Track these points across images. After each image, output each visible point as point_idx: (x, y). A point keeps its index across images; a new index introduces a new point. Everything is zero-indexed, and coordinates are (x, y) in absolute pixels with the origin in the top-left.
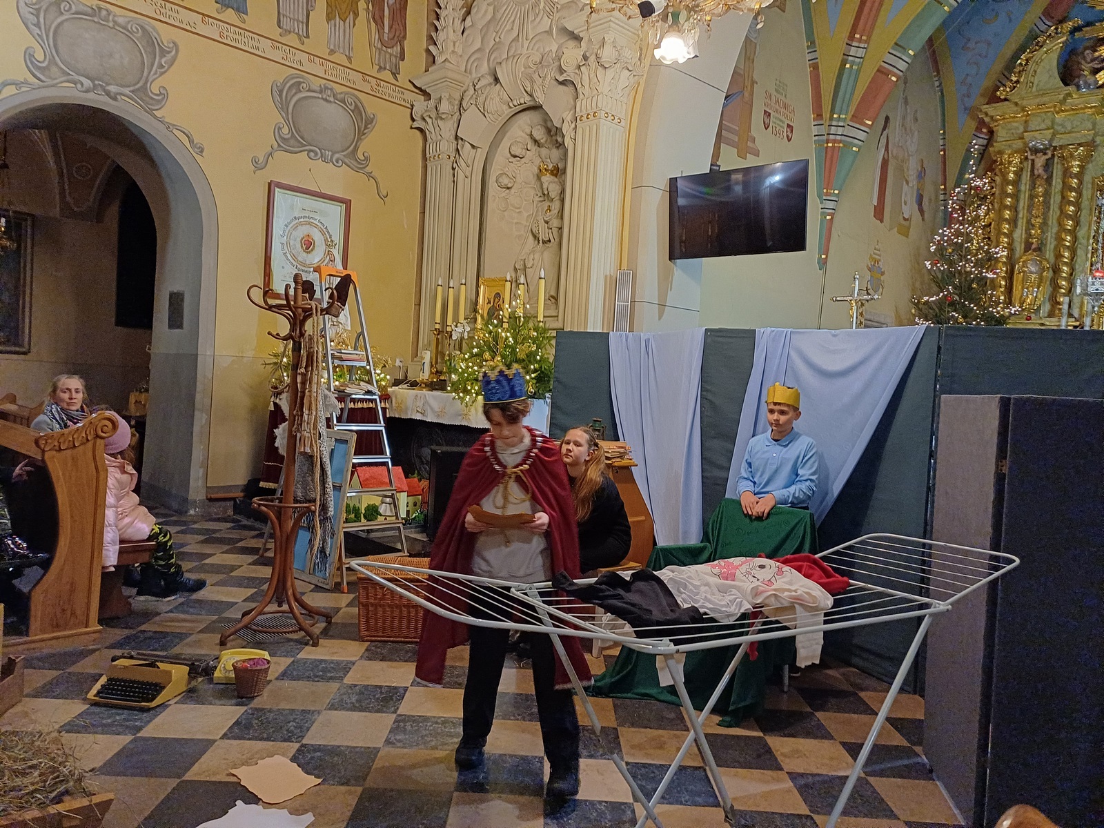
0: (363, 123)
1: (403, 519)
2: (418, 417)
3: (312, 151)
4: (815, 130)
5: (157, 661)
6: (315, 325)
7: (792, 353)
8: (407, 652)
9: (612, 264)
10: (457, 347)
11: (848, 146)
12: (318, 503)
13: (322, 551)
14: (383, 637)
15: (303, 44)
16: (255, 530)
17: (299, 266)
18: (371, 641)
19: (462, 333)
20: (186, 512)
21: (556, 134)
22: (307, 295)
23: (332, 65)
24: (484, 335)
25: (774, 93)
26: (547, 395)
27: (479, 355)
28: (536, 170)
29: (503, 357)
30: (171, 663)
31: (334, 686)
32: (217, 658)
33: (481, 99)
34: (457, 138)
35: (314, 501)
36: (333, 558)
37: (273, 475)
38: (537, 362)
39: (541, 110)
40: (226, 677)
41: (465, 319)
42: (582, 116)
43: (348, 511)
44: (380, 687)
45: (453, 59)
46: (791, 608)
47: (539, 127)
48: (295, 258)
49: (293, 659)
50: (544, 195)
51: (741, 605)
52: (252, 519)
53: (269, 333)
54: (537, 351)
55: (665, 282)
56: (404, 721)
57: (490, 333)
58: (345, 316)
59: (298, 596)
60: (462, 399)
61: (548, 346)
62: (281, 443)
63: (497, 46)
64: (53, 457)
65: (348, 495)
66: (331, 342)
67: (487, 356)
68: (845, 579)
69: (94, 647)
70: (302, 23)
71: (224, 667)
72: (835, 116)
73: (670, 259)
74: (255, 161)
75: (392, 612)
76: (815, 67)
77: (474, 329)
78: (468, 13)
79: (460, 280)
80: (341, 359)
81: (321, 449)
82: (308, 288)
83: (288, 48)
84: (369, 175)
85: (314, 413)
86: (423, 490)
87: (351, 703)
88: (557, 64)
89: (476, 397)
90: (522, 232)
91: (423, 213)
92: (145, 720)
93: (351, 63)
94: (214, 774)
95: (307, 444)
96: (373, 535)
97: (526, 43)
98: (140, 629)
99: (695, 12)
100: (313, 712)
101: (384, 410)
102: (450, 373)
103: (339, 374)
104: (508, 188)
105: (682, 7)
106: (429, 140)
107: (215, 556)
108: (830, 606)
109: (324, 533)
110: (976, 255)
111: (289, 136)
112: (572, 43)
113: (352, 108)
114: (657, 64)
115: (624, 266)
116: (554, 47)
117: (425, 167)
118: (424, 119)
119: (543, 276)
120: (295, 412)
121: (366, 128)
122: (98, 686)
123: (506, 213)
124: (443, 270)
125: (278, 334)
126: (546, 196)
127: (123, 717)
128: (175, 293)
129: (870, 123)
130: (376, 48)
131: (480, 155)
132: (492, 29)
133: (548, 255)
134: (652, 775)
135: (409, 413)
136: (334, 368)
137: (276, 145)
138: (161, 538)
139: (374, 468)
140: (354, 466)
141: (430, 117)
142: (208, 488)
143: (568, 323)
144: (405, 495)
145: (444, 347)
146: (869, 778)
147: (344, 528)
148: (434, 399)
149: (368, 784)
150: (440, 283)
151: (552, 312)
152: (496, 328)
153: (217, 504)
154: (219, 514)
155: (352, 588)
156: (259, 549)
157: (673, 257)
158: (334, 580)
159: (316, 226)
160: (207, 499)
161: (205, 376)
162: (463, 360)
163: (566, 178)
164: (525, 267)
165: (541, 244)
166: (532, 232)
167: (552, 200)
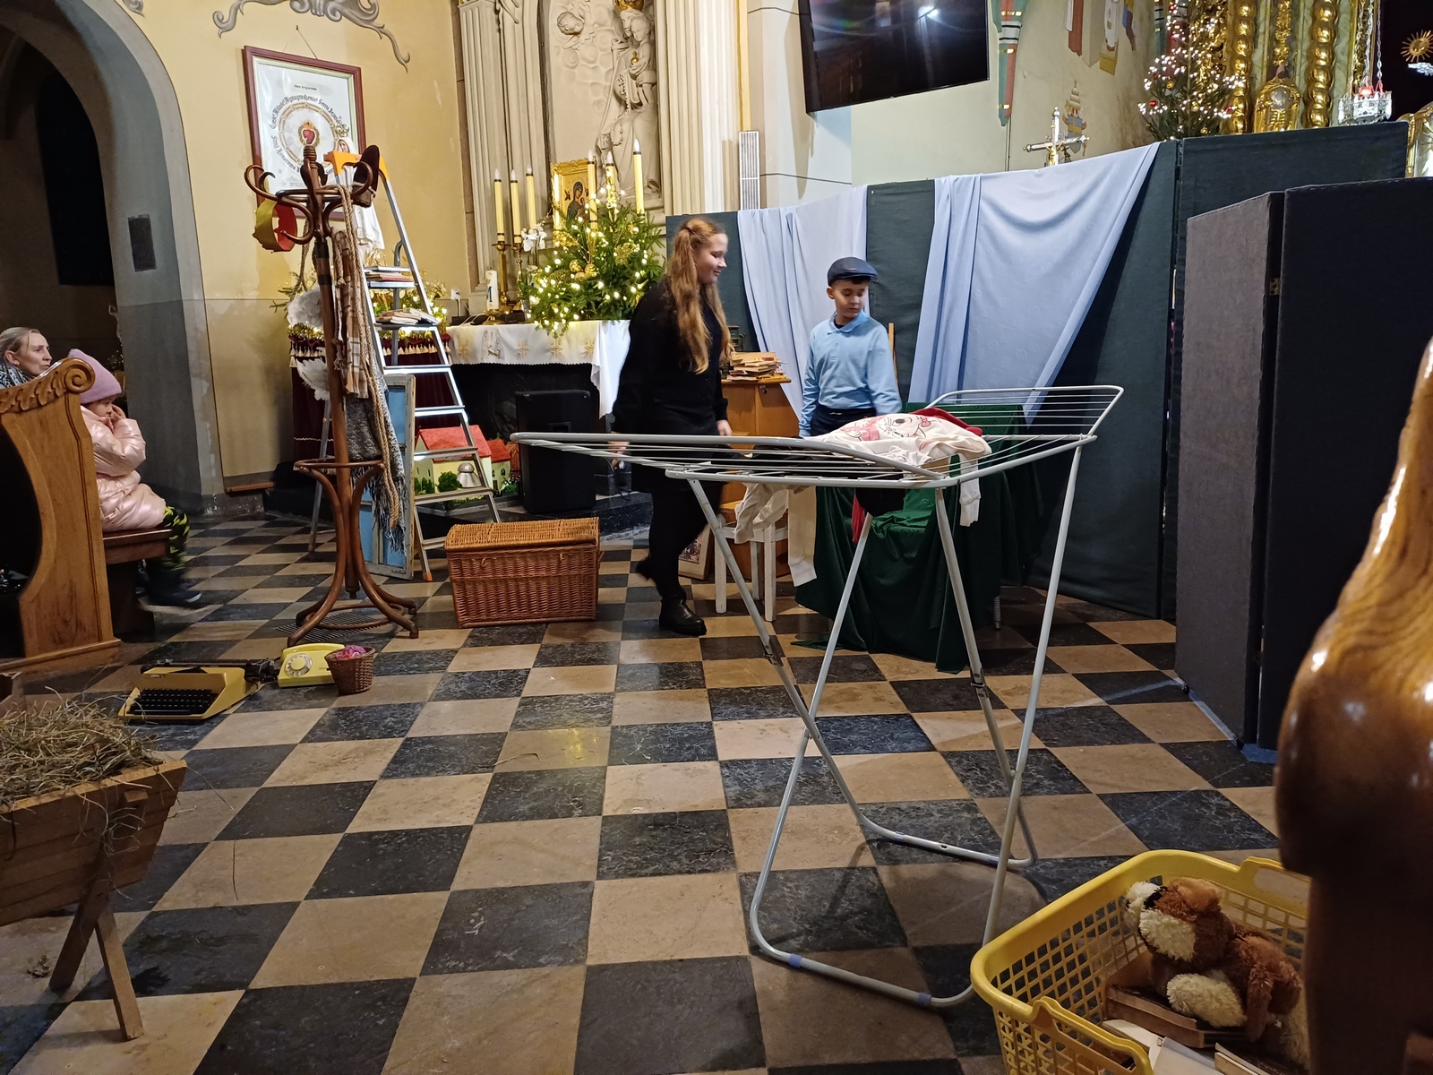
1: (490, 486)
2: (492, 360)
3: (297, 0)
5: (202, 666)
7: (984, 206)
8: (521, 635)
9: (731, 124)
10: (532, 261)
14: (488, 621)
16: (297, 525)
18: (474, 627)
19: (536, 242)
20: (202, 511)
24: (568, 239)
27: (565, 266)
28: (611, 5)
29: (597, 264)
30: (220, 666)
31: (432, 681)
32: (279, 658)
35: (381, 458)
38: (642, 267)
40: (294, 680)
41: (538, 222)
44: (495, 672)
48: (293, 154)
49: (376, 654)
50: (627, 39)
52: (291, 514)
54: (641, 251)
55: (803, 141)
56: (530, 703)
57: (575, 234)
60: (549, 328)
61: (655, 247)
64: (13, 421)
65: (416, 458)
67: (574, 265)
69: (115, 664)
71: (290, 667)
73: (807, 112)
74: (218, 19)
75: (497, 589)
77: (551, 234)
79: (524, 169)
80: (379, 279)
84: (381, 31)
86: (511, 454)
87: (460, 692)
89: (567, 324)
90: (601, 97)
91: (461, 81)
92: (199, 733)
94: (303, 778)
98: (169, 640)
100: (415, 704)
101: (447, 354)
102: (528, 297)
103: (378, 309)
104: (576, 34)
107: (249, 558)
110: (1205, 90)
115: (747, 125)
117: (457, 13)
119: (637, 149)
122: (130, 701)
123: (576, 70)
124: (498, 159)
126: (628, 40)
127: (170, 732)
128: (136, 220)
133: (641, 122)
134: (848, 727)
135: (480, 356)
138: (176, 521)
140: (418, 422)
142: (224, 478)
143: (678, 212)
144: (489, 460)
145: (513, 268)
146: (1112, 707)
147: (415, 501)
148: (509, 334)
149: (498, 769)
150: (498, 178)
151: (655, 202)
152: (582, 227)
153: (242, 499)
154: (245, 512)
155: (439, 574)
156: (308, 544)
157: (810, 109)
158: (413, 568)
159: (316, 109)
160: (227, 493)
161: (196, 329)
162: (542, 277)
163: (655, 9)
164: (611, 146)
165: (629, 109)
166: (615, 92)
167: (638, 45)
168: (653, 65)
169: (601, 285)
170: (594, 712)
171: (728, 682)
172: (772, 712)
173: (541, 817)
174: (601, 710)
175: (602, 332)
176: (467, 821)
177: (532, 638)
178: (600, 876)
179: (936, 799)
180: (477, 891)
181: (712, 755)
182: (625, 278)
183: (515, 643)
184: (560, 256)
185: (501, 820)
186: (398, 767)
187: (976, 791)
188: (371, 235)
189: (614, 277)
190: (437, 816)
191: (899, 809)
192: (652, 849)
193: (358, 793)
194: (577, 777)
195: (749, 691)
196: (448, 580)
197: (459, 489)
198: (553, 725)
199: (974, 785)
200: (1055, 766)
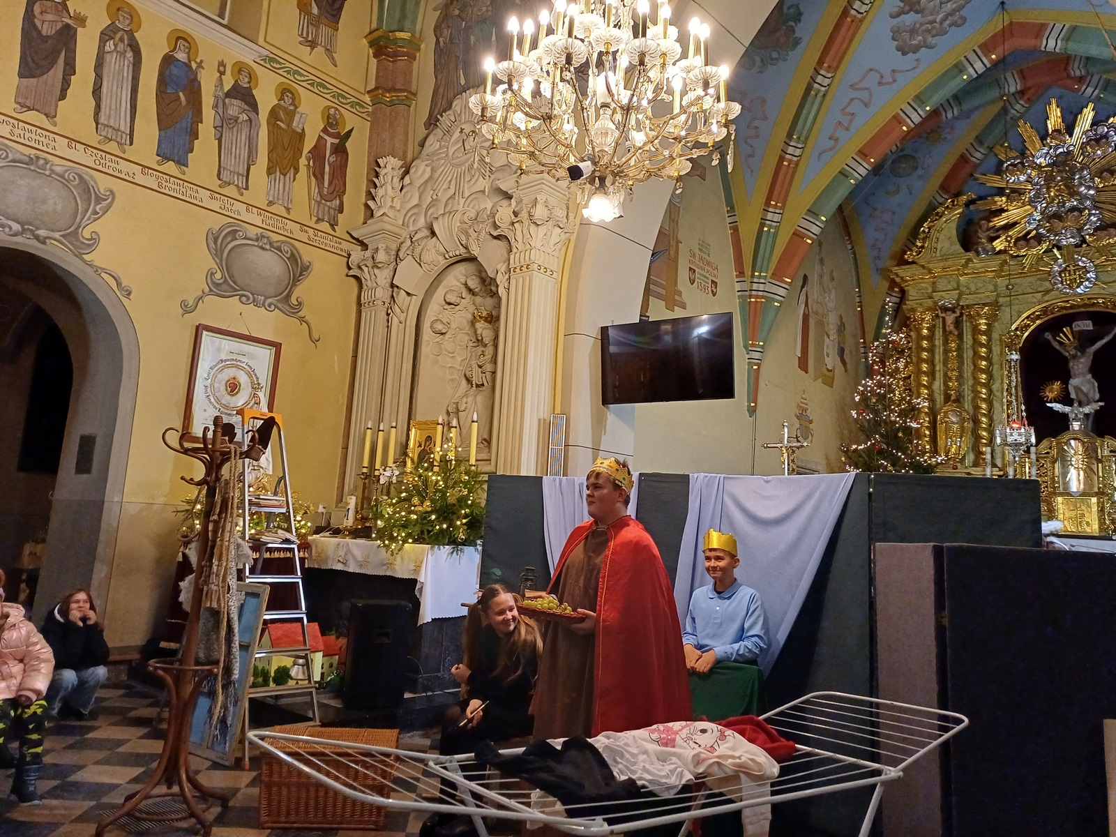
0: (298, 270)
1: (316, 682)
2: (339, 567)
3: (244, 296)
4: (738, 287)
6: (233, 469)
7: (727, 499)
9: (546, 409)
10: (385, 491)
11: (770, 301)
12: (222, 665)
13: (223, 721)
14: (286, 823)
15: (242, 195)
16: (152, 698)
17: (222, 409)
19: (390, 477)
21: (490, 284)
22: (227, 438)
23: (270, 215)
24: (414, 480)
25: (697, 251)
26: (479, 542)
27: (407, 500)
28: (470, 317)
29: (432, 501)
33: (417, 251)
34: (392, 286)
35: (217, 663)
36: (235, 730)
37: (175, 633)
38: (469, 506)
39: (477, 263)
41: (394, 463)
42: (515, 268)
43: (256, 675)
45: (391, 213)
46: (734, 778)
47: (474, 277)
48: (218, 401)
50: (478, 340)
51: (681, 775)
52: (147, 685)
53: (182, 478)
54: (468, 495)
55: (599, 424)
57: (420, 476)
58: (266, 459)
59: (191, 774)
60: (387, 547)
61: (479, 491)
62: (185, 597)
63: (434, 203)
66: (249, 487)
67: (416, 500)
68: (791, 743)
70: (243, 176)
72: (756, 274)
74: (184, 304)
75: (298, 791)
76: (735, 230)
77: (403, 473)
78: (407, 172)
79: (390, 422)
80: (258, 505)
81: (230, 603)
82: (229, 430)
83: (226, 198)
84: (302, 320)
85: (224, 564)
86: (341, 647)
88: (492, 220)
89: (403, 545)
91: (355, 356)
93: (289, 213)
95: (215, 598)
96: (283, 701)
97: (462, 201)
99: (620, 177)
101: (302, 560)
102: (376, 519)
103: (256, 521)
104: (442, 334)
105: (608, 172)
106: (365, 287)
108: (776, 775)
109: (226, 699)
110: (900, 405)
111: (221, 281)
112: (505, 203)
113: (289, 256)
114: (585, 224)
115: (558, 410)
116: (489, 205)
117: (359, 313)
118: (360, 268)
120: (203, 563)
121: (301, 274)
123: (439, 357)
124: (373, 411)
125: (192, 479)
126: (479, 342)
128: (86, 436)
129: (789, 281)
130: (316, 201)
131: (415, 303)
132: (429, 187)
133: (481, 399)
135: (330, 565)
136: (251, 515)
137: (207, 290)
139: (288, 625)
140: (266, 622)
141: (367, 266)
143: (499, 471)
144: (321, 654)
145: (370, 492)
147: (250, 694)
148: (356, 545)
150: (369, 426)
152: (426, 471)
155: (255, 763)
157: (606, 401)
158: (235, 754)
159: (242, 369)
161: (110, 525)
162: (390, 506)
163: (499, 325)
164: (458, 411)
165: (474, 388)
166: (465, 375)
167: (486, 346)
168: (494, 360)
169: (433, 517)
175: (430, 555)
182: (453, 513)
184: (406, 491)
188: (263, 463)
196: (260, 771)
197: (291, 682)
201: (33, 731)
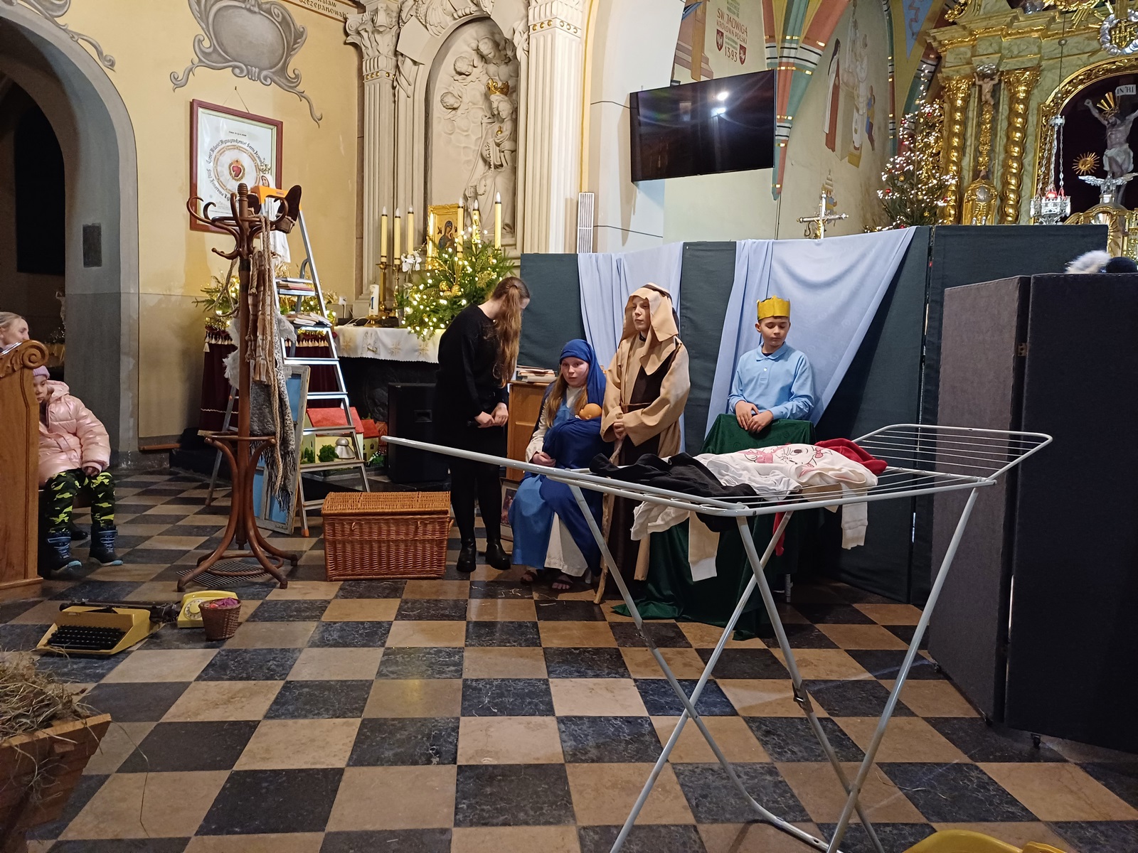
0: (292, 38)
2: (370, 355)
3: (238, 67)
4: (767, 53)
5: (114, 607)
6: (265, 241)
7: (776, 266)
8: (386, 588)
9: (573, 187)
10: (408, 279)
11: (801, 69)
12: (279, 436)
13: (284, 489)
14: (354, 575)
18: (345, 580)
19: (413, 265)
20: (118, 466)
21: (505, 49)
22: (253, 209)
24: (439, 265)
25: (726, 11)
27: (436, 285)
28: (483, 89)
29: (461, 286)
30: (129, 608)
31: (310, 629)
32: (180, 602)
33: (422, 10)
34: (396, 53)
35: (274, 434)
39: (488, 22)
40: (192, 622)
41: (415, 249)
42: (535, 25)
44: (362, 623)
46: (836, 487)
47: (486, 40)
48: (223, 186)
49: (261, 601)
50: (494, 115)
51: (788, 483)
53: (214, 250)
55: (628, 202)
56: (392, 653)
57: (445, 262)
60: (419, 333)
62: (232, 373)
65: (305, 434)
67: (443, 285)
69: (36, 599)
71: (189, 610)
72: (788, 37)
74: (174, 77)
75: (362, 548)
77: (426, 260)
79: (406, 208)
80: (287, 288)
81: (279, 377)
82: (253, 202)
84: (301, 95)
85: (269, 338)
86: (379, 431)
87: (333, 640)
89: (434, 331)
90: (471, 158)
91: (361, 137)
92: (106, 667)
94: (195, 716)
95: (263, 371)
96: (331, 478)
98: (84, 579)
100: (294, 650)
102: (401, 306)
104: (454, 109)
106: (366, 57)
107: (155, 508)
108: (877, 482)
109: (285, 468)
110: (926, 184)
111: (211, 49)
113: (280, 20)
115: (585, 188)
117: (362, 87)
118: (358, 33)
119: (498, 198)
120: (247, 338)
121: (294, 44)
122: (48, 635)
123: (452, 136)
124: (386, 199)
125: (223, 252)
126: (495, 116)
127: (82, 665)
128: (89, 227)
129: (823, 45)
131: (423, 72)
133: (501, 180)
134: (663, 690)
135: (360, 352)
137: (196, 60)
140: (309, 403)
141: (366, 31)
142: (140, 439)
143: (527, 251)
144: (362, 435)
145: (391, 283)
146: (880, 681)
147: (301, 468)
148: (385, 334)
149: (366, 715)
150: (384, 213)
151: (509, 240)
152: (451, 256)
153: (151, 456)
154: (153, 467)
155: (315, 530)
156: (205, 499)
157: (635, 178)
158: (293, 524)
159: (245, 151)
160: (140, 451)
161: (130, 316)
162: (416, 293)
163: (518, 96)
164: (476, 196)
165: (493, 169)
166: (481, 154)
167: (503, 121)
168: (514, 137)
169: (463, 301)
170: (448, 665)
171: (560, 642)
172: (598, 672)
173: (403, 763)
174: (455, 664)
176: (340, 764)
177: (394, 592)
178: (457, 824)
179: (742, 761)
180: (348, 834)
181: (550, 711)
183: (379, 597)
184: (432, 277)
185: (369, 765)
186: (279, 709)
187: (776, 756)
188: (280, 251)
189: (474, 297)
190: (314, 758)
191: (712, 770)
192: (501, 799)
193: (244, 731)
194: (434, 726)
195: (578, 651)
196: (322, 537)
197: (336, 460)
198: (413, 675)
199: (773, 750)
200: (838, 733)
201: (104, 499)
